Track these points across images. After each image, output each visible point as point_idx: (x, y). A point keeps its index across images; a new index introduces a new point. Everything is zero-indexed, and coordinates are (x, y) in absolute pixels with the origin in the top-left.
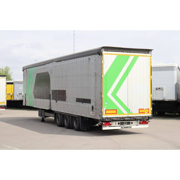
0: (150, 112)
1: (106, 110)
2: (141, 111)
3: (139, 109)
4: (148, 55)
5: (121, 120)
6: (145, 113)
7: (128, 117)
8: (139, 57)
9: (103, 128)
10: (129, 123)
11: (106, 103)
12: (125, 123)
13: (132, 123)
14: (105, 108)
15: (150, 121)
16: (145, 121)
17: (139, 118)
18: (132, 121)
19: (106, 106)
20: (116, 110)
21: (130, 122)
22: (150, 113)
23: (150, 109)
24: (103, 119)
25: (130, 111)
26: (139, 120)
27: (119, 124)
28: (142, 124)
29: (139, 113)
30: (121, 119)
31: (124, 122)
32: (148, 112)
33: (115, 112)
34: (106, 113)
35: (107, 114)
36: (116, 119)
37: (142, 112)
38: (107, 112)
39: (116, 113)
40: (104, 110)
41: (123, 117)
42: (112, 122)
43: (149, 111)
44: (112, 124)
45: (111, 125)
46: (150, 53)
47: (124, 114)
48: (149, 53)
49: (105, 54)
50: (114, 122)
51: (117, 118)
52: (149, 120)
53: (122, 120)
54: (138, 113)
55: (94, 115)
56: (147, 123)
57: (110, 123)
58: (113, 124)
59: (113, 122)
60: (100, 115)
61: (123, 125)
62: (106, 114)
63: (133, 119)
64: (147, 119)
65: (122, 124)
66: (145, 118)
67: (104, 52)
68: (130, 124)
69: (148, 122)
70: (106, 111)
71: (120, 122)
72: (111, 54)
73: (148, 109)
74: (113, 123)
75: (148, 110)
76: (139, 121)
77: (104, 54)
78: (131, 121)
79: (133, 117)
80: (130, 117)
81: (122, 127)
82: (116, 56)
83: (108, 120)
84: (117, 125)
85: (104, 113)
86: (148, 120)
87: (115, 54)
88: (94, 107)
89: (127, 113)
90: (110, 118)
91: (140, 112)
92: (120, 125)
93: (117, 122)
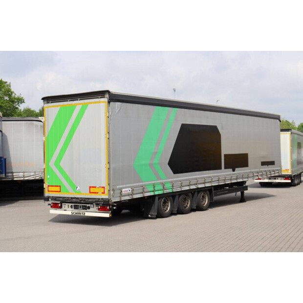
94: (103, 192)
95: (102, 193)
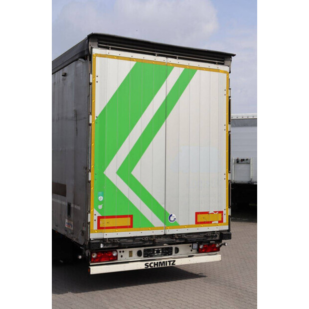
0: (225, 219)
1: (99, 218)
2: (201, 218)
3: (197, 214)
4: (221, 67)
5: (146, 244)
6: (211, 222)
7: (165, 235)
8: (198, 71)
9: (91, 268)
10: (168, 252)
11: (101, 198)
12: (158, 252)
13: (177, 250)
14: (99, 210)
15: (225, 245)
16: (212, 244)
17: (195, 236)
18: (178, 246)
19: (100, 207)
20: (131, 217)
21: (172, 248)
22: (225, 224)
23: (225, 212)
24: (89, 242)
25: (172, 219)
26: (195, 242)
27: (139, 254)
28: (205, 252)
29: (197, 223)
30: (144, 241)
31: (154, 249)
32: (221, 222)
33: (127, 222)
34: (101, 226)
35: (103, 228)
36: (131, 241)
37: (203, 220)
38: (104, 223)
39: (131, 226)
40: (93, 217)
41: (151, 236)
42: (118, 250)
43: (222, 218)
44: (119, 257)
45: (116, 258)
46: (226, 62)
47: (153, 228)
48: (223, 64)
49: (101, 56)
50: (127, 251)
51: (134, 238)
52: (223, 241)
53: (148, 244)
54: (194, 223)
55: (71, 230)
56: (218, 249)
57: (114, 254)
58: (124, 255)
59: (122, 250)
60: (83, 232)
61: (151, 256)
62: (99, 228)
63: (178, 241)
64: (218, 238)
65: (148, 254)
66: (212, 237)
67: (96, 51)
68: (171, 254)
69: (220, 246)
70: (101, 221)
71: (142, 249)
72: (118, 58)
73: (221, 212)
74: (122, 254)
75: (220, 214)
76: (195, 246)
77: (97, 55)
78: (174, 247)
79: (180, 236)
80: (172, 236)
81: (149, 262)
82: (134, 63)
83: (106, 247)
84: (135, 257)
85: (94, 226)
86: (220, 241)
87: (130, 59)
88: (72, 206)
89: (162, 225)
90: (112, 241)
91: (199, 221)
92: (142, 258)
93: (135, 251)
94: (220, 220)
95: (220, 222)
